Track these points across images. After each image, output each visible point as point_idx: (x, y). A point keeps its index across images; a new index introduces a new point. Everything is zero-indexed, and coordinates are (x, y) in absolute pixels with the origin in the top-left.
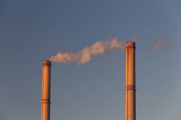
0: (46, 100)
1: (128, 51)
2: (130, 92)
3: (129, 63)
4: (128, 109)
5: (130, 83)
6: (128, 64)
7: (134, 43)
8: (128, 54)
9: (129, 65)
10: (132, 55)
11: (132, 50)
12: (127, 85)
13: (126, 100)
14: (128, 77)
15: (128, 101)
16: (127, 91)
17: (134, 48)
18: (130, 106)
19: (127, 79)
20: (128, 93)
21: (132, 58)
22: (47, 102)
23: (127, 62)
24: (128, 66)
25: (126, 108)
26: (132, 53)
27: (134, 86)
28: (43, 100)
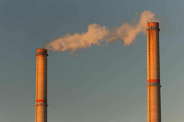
0: (41, 101)
1: (149, 34)
2: (153, 89)
3: (151, 50)
4: (150, 111)
5: (153, 77)
6: (149, 52)
7: (157, 24)
8: (149, 38)
9: (151, 53)
10: (155, 40)
11: (154, 32)
12: (148, 79)
13: (148, 100)
14: (150, 69)
15: (150, 101)
16: (148, 88)
17: (158, 30)
18: (154, 107)
19: (148, 72)
20: (150, 90)
21: (155, 44)
22: (43, 104)
23: (148, 49)
24: (150, 55)
25: (148, 110)
26: (155, 37)
27: (158, 81)
28: (38, 101)
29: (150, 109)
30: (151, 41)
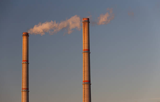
0: (25, 61)
1: (84, 24)
2: (86, 55)
3: (85, 33)
4: (84, 66)
5: (86, 48)
6: (84, 34)
7: (88, 19)
8: (84, 27)
9: (85, 35)
10: (87, 28)
11: (87, 24)
12: (83, 49)
13: (83, 60)
14: (84, 44)
15: (84, 61)
16: (83, 54)
17: (89, 22)
18: (86, 64)
19: (83, 45)
20: (84, 55)
21: (87, 29)
22: (26, 63)
23: (83, 33)
24: (84, 36)
25: (83, 66)
26: (87, 26)
27: (89, 50)
28: (23, 61)
29: (84, 65)
30: (85, 28)
